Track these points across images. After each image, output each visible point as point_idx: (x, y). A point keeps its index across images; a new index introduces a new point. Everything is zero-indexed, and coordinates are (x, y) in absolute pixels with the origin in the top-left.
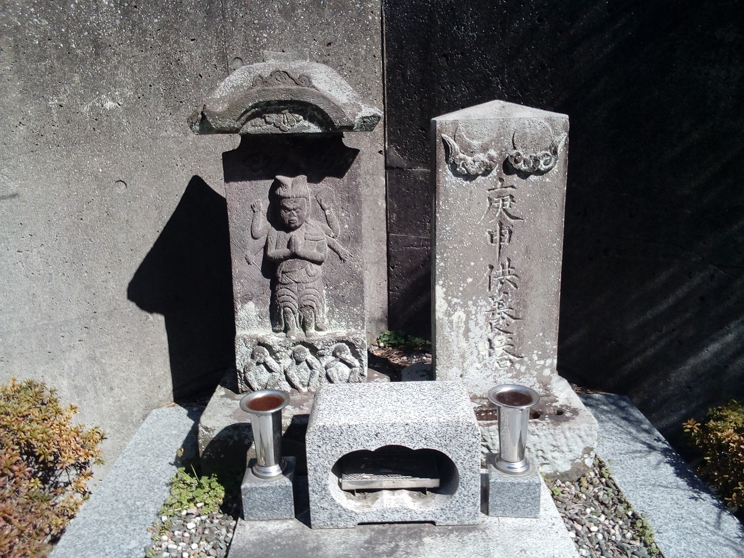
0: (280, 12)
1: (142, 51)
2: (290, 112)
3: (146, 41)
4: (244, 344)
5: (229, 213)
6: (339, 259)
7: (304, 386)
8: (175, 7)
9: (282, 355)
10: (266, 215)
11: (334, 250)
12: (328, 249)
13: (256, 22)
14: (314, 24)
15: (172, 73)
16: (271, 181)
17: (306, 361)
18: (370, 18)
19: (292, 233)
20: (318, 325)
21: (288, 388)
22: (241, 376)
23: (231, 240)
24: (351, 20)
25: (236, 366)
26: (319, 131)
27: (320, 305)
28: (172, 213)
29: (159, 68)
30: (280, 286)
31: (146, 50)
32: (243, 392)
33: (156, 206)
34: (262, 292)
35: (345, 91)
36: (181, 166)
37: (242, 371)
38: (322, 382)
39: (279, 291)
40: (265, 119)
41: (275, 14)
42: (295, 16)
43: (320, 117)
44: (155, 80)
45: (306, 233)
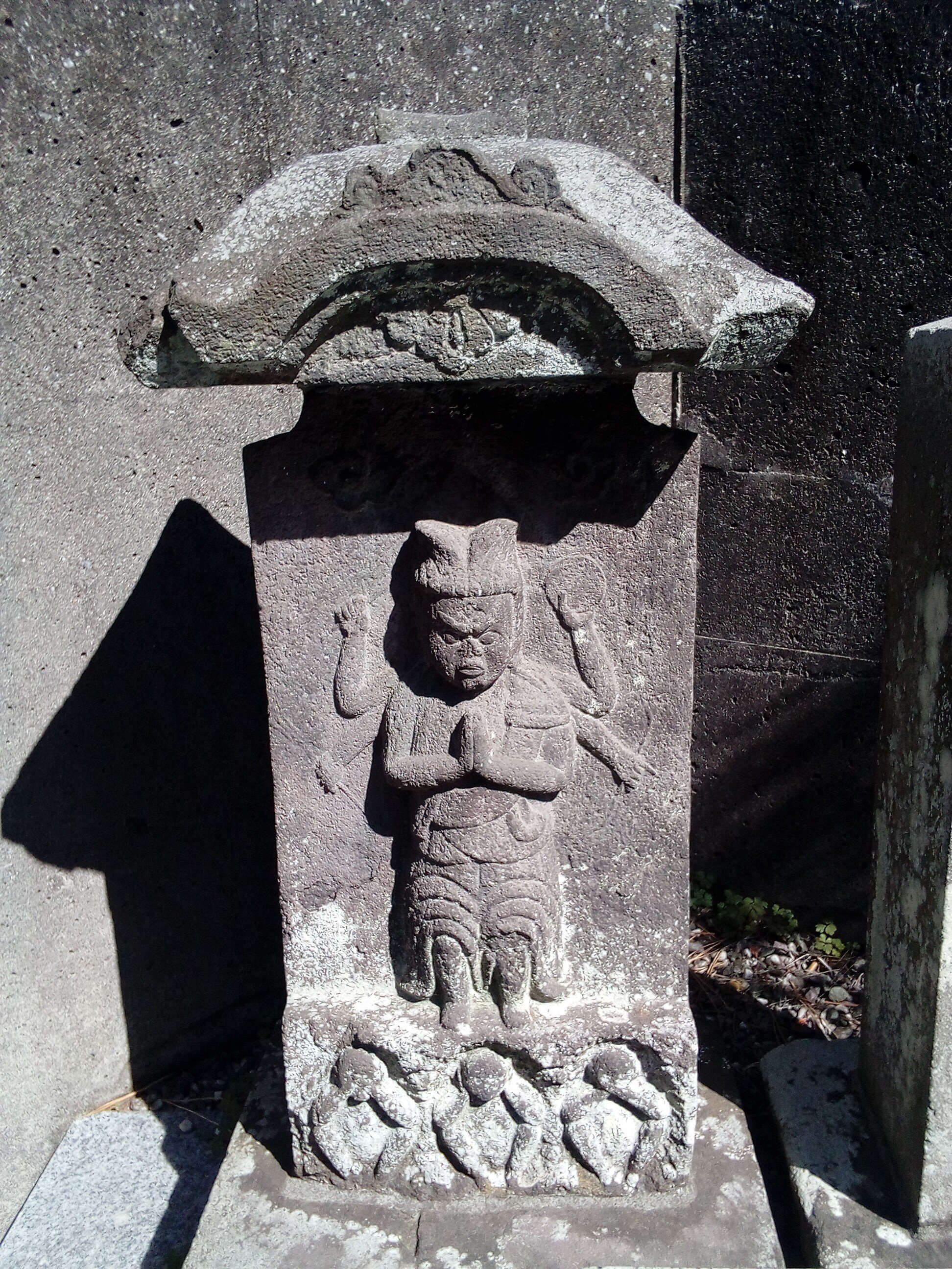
0: (416, 51)
1: (30, 152)
2: (476, 305)
3: (42, 121)
4: (310, 1038)
5: (265, 637)
6: (610, 780)
7: (493, 1167)
8: (125, 27)
9: (427, 1081)
10: (381, 643)
11: (598, 755)
12: (579, 751)
13: (351, 76)
14: (506, 90)
15: (118, 214)
16: (399, 539)
17: (503, 1095)
18: (649, 76)
19: (466, 707)
20: (541, 987)
21: (446, 1176)
22: (301, 1132)
23: (271, 719)
24: (600, 82)
25: (285, 1103)
26: (575, 370)
27: (549, 924)
28: (121, 604)
29: (79, 202)
30: (423, 866)
31: (42, 149)
32: (305, 1174)
33: (76, 585)
34: (367, 875)
35: (667, 228)
36: (145, 476)
37: (304, 1118)
38: (551, 1160)
39: (421, 880)
40: (386, 331)
41: (402, 56)
42: (457, 64)
43: (581, 320)
44: (67, 237)
45: (510, 706)
